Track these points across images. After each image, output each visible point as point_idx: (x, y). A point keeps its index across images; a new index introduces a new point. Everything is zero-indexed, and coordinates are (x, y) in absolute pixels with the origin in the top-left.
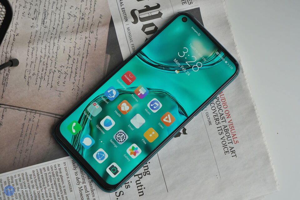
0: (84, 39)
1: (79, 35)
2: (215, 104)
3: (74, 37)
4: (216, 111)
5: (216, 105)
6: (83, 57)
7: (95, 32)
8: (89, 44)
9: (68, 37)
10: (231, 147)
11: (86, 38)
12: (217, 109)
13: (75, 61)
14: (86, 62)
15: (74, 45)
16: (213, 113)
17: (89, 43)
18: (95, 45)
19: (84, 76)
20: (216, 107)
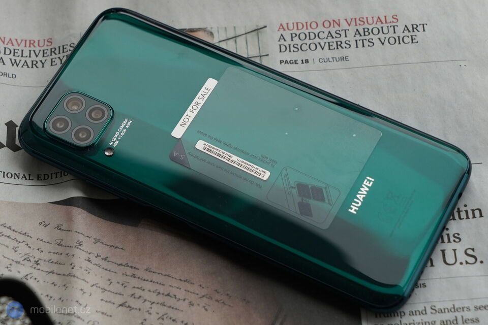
0: (90, 265)
1: (77, 272)
2: (305, 41)
3: (79, 284)
4: (319, 43)
5: (308, 41)
6: (134, 276)
7: (81, 238)
8: (105, 259)
9: (78, 295)
10: (404, 30)
11: (89, 261)
12: (317, 40)
13: (138, 293)
14: (146, 270)
15: (100, 290)
16: (323, 49)
17: (103, 259)
18: (111, 246)
19: (180, 280)
20: (311, 41)
